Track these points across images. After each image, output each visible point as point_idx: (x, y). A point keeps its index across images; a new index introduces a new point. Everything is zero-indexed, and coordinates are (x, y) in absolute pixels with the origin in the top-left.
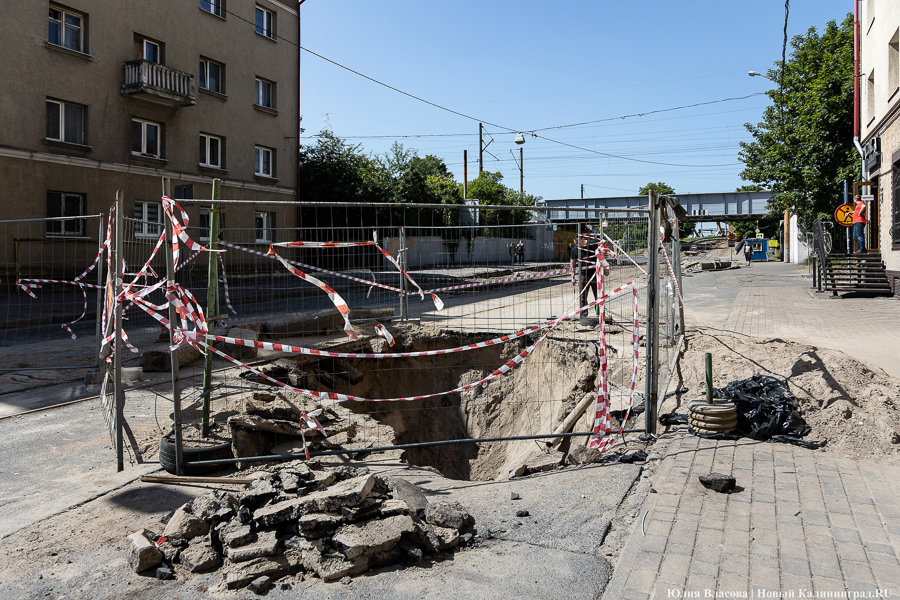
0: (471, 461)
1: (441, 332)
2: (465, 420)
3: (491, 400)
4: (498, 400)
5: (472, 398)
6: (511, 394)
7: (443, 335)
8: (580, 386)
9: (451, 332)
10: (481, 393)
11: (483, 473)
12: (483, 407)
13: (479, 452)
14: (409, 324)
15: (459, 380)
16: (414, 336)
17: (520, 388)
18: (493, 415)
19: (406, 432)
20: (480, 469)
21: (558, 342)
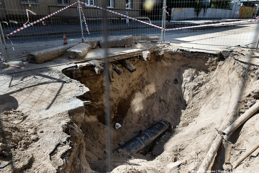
0: (182, 111)
1: (178, 49)
2: (183, 91)
3: (196, 84)
4: (200, 85)
5: (188, 81)
6: (208, 84)
7: (179, 51)
8: (253, 95)
9: (183, 50)
10: (193, 80)
11: (187, 118)
12: (192, 88)
13: (187, 107)
14: (164, 45)
15: (184, 72)
16: (165, 50)
17: (213, 81)
18: (196, 92)
19: (156, 93)
20: (186, 116)
21: (242, 64)
